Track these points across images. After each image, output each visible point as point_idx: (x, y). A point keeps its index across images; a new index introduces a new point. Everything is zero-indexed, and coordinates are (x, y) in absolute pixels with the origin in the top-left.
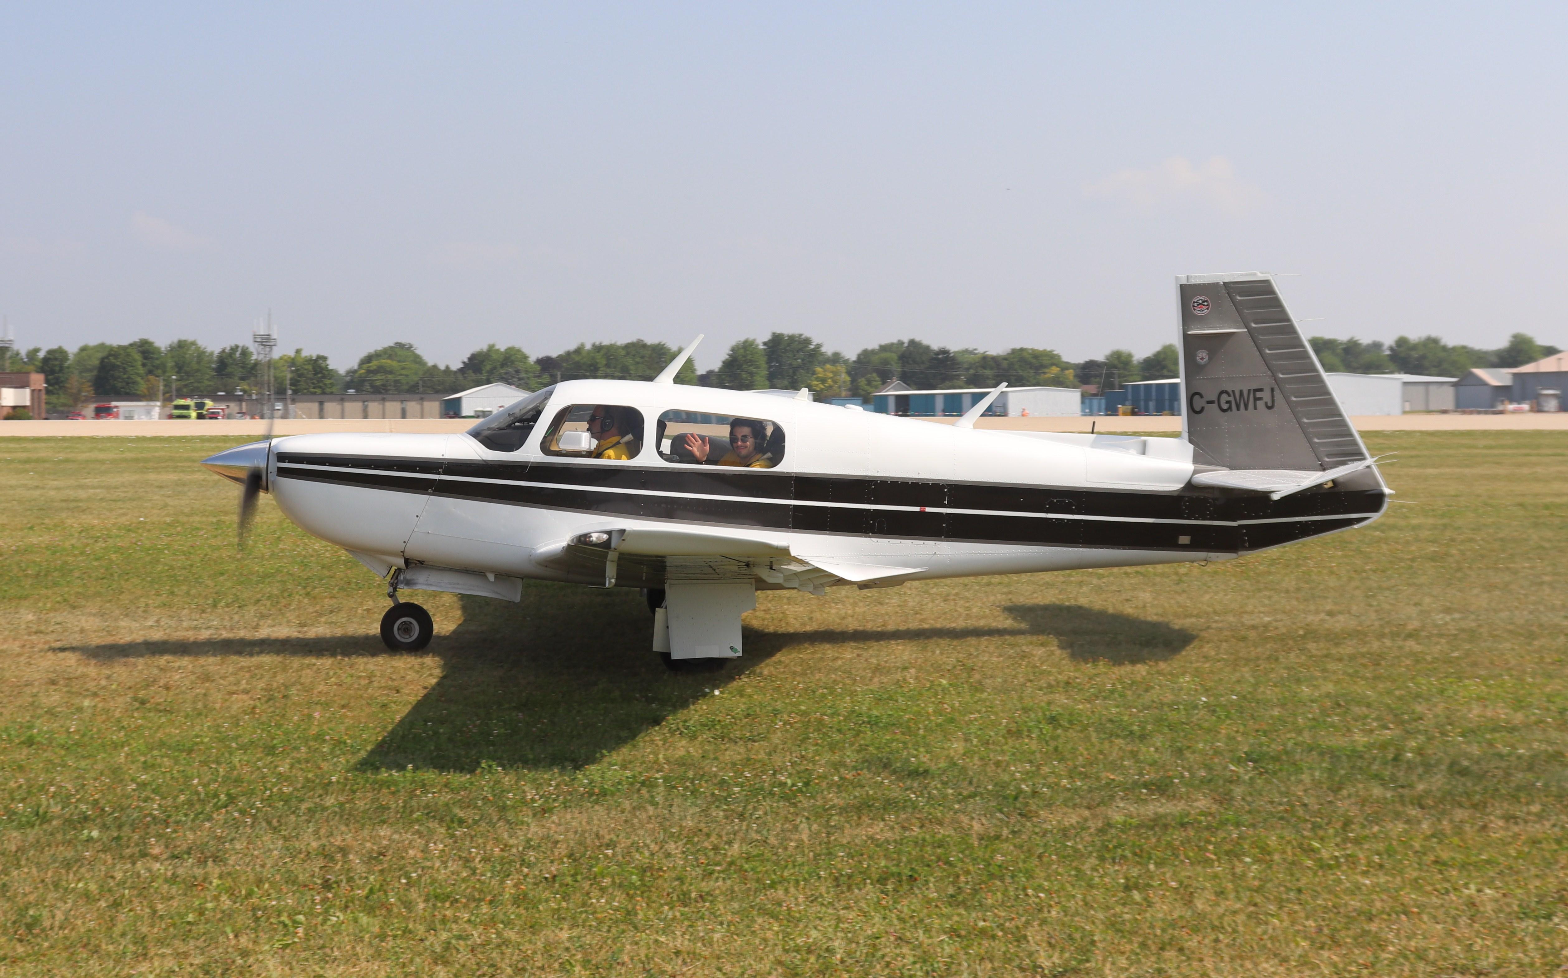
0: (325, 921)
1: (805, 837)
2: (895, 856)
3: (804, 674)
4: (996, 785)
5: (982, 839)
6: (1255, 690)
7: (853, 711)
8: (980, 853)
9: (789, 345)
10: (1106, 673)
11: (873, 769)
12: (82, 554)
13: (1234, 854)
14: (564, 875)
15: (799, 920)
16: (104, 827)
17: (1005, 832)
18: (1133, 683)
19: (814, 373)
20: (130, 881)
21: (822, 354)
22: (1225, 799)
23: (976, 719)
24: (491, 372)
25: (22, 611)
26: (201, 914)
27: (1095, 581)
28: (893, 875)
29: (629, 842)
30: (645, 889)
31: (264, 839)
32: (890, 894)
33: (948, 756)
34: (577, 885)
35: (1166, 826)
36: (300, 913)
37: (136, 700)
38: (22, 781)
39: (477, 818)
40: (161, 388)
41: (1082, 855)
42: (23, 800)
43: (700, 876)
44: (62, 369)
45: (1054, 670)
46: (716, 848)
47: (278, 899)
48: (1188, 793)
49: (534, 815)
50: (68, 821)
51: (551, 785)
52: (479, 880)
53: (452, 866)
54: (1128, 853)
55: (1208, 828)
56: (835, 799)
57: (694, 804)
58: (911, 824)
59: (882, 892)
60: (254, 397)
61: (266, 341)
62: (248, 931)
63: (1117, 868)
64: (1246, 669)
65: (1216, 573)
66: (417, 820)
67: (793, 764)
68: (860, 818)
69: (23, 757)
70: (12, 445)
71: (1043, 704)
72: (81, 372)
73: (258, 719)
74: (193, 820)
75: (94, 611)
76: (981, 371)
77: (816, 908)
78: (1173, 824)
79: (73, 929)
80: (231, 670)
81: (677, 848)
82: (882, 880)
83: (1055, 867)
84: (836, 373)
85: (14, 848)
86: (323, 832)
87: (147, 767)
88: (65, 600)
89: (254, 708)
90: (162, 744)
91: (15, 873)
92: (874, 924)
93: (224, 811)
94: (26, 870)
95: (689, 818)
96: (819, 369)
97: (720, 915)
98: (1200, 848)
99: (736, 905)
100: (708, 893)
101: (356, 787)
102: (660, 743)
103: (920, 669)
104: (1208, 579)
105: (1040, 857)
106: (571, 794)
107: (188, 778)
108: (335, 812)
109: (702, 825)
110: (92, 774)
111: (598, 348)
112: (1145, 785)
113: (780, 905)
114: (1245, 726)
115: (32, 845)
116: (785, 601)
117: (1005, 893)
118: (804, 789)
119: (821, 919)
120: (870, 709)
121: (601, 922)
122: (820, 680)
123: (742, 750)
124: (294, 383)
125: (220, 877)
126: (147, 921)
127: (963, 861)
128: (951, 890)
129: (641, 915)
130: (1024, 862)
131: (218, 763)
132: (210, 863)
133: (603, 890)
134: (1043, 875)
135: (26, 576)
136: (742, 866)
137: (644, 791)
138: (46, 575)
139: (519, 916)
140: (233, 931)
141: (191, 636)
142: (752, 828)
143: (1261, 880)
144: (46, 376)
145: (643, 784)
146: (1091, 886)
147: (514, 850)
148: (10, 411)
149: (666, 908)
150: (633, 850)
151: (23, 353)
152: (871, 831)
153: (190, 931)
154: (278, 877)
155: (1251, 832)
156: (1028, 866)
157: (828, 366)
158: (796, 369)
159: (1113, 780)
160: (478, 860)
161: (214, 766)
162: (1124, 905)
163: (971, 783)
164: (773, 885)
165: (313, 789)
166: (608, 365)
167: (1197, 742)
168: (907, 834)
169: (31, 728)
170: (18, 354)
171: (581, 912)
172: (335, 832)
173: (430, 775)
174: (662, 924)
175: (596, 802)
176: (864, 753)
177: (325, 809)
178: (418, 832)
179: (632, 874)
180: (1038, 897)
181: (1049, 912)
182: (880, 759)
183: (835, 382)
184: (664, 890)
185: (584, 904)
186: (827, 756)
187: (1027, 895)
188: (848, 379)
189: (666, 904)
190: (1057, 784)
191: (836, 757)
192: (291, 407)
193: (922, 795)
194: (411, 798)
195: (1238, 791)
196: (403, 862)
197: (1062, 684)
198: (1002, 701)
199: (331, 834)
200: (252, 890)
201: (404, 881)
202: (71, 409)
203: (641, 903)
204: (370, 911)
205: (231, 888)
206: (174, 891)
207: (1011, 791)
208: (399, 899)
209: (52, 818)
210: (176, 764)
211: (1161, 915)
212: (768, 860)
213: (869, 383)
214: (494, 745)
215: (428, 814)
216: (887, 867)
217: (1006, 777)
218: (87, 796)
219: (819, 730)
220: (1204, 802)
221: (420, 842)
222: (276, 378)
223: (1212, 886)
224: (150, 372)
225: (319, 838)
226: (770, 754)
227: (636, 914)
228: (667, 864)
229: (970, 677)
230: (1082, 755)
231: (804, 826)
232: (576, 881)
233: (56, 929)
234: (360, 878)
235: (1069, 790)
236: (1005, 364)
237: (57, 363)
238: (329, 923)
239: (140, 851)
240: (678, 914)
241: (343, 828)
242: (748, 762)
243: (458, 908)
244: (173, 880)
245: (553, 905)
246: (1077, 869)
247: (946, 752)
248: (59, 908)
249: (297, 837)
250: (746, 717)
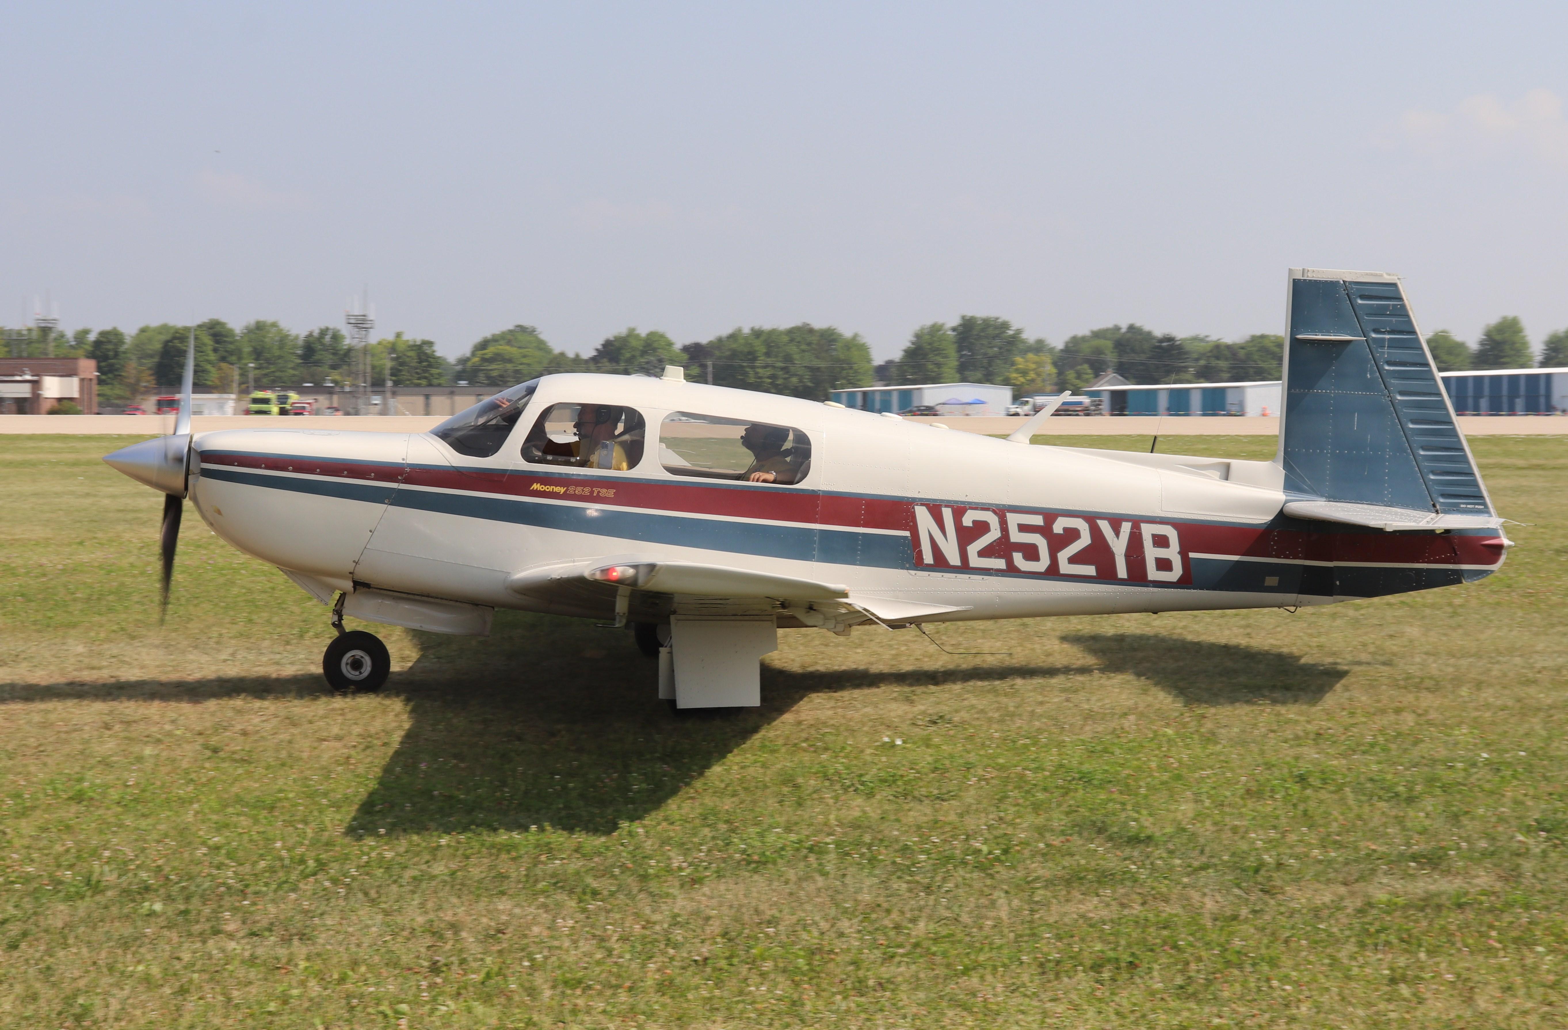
0: (433, 1011)
1: (1004, 914)
2: (1112, 938)
3: (1001, 721)
4: (1233, 854)
5: (1216, 919)
6: (1548, 745)
7: (1061, 766)
8: (1214, 936)
9: (983, 330)
10: (1365, 723)
11: (1085, 834)
12: (142, 574)
13: (1524, 941)
14: (717, 957)
15: (998, 1014)
16: (169, 899)
17: (1244, 912)
18: (1399, 734)
19: (1013, 364)
20: (200, 962)
21: (1023, 342)
22: (1513, 876)
23: (1208, 777)
24: (630, 360)
25: (70, 641)
26: (285, 1002)
27: (1351, 613)
28: (1109, 960)
29: (794, 919)
30: (814, 974)
31: (361, 913)
32: (1107, 983)
33: (1174, 820)
34: (732, 969)
35: (1439, 907)
36: (401, 1002)
37: (207, 748)
38: (70, 844)
39: (613, 889)
40: (236, 377)
41: (1338, 941)
42: (71, 867)
43: (880, 960)
44: (116, 355)
45: (1302, 719)
46: (897, 927)
47: (377, 984)
48: (1466, 867)
49: (682, 886)
50: (126, 892)
51: (700, 851)
52: (616, 963)
53: (585, 946)
54: (1393, 939)
55: (1491, 910)
56: (1041, 870)
57: (871, 875)
58: (1133, 901)
59: (1097, 982)
60: (347, 389)
61: (361, 323)
62: (341, 1023)
63: (1380, 956)
64: (1534, 720)
65: (1498, 604)
66: (543, 892)
67: (989, 827)
68: (1069, 893)
69: (71, 815)
70: (56, 445)
71: (1288, 759)
72: (140, 358)
73: (353, 771)
74: (275, 891)
75: (157, 642)
76: (1214, 362)
77: (1016, 1000)
78: (1448, 904)
79: (130, 1021)
80: (321, 712)
81: (850, 927)
82: (1097, 967)
83: (1304, 953)
84: (1039, 364)
85: (60, 924)
86: (430, 905)
87: (220, 828)
88: (122, 629)
89: (348, 758)
90: (239, 800)
91: (61, 954)
92: (1087, 1020)
93: (312, 879)
94: (74, 950)
95: (865, 890)
96: (1019, 359)
97: (903, 1007)
98: (1482, 935)
99: (921, 995)
100: (889, 981)
101: (469, 851)
102: (831, 801)
103: (1141, 715)
104: (1488, 611)
105: (1287, 941)
106: (724, 860)
107: (269, 840)
108: (445, 882)
109: (881, 900)
110: (155, 836)
111: (757, 334)
112: (1414, 858)
113: (974, 995)
114: (1536, 788)
115: (82, 921)
116: (980, 634)
117: (1244, 985)
118: (1003, 858)
119: (1023, 1012)
120: (1081, 763)
121: (761, 1014)
122: (1020, 728)
123: (928, 811)
124: (395, 372)
125: (308, 959)
126: (221, 1011)
127: (1192, 946)
128: (1179, 980)
129: (808, 1006)
130: (1268, 947)
131: (305, 822)
132: (296, 942)
133: (763, 975)
134: (1290, 963)
135: (75, 600)
136: (928, 949)
137: (812, 858)
138: (99, 599)
139: (664, 1006)
140: (323, 1023)
141: (272, 671)
142: (940, 903)
143: (1556, 973)
144: (99, 362)
145: (811, 849)
146: (1348, 978)
147: (657, 928)
148: (55, 403)
149: (839, 997)
150: (799, 928)
151: (70, 334)
152: (1083, 908)
153: (271, 1023)
154: (377, 959)
155: (1544, 915)
156: (1273, 952)
157: (1030, 356)
158: (991, 359)
159: (1374, 851)
160: (615, 938)
161: (300, 826)
162: (1389, 1000)
163: (1202, 852)
164: (966, 971)
165: (418, 854)
166: (768, 354)
167: (1477, 806)
168: (1126, 912)
169: (80, 780)
170: (62, 336)
171: (738, 1002)
172: (445, 906)
173: (556, 837)
174: (834, 1017)
175: (755, 870)
176: (1075, 814)
177: (433, 877)
178: (544, 906)
179: (798, 957)
180: (1284, 990)
181: (1298, 1008)
182: (1094, 823)
183: (1038, 375)
184: (836, 976)
185: (741, 993)
186: (1030, 819)
187: (1271, 987)
188: (1054, 371)
189: (839, 993)
190: (1307, 856)
191: (1040, 820)
192: (392, 402)
193: (1143, 866)
194: (535, 865)
195: (1528, 866)
196: (525, 941)
197: (1312, 736)
198: (1239, 755)
199: (440, 908)
200: (345, 973)
201: (526, 964)
202: (128, 402)
203: (810, 993)
204: (487, 999)
205: (320, 971)
206: (252, 975)
207: (1251, 862)
208: (521, 985)
209: (107, 888)
210: (255, 824)
211: (1434, 1014)
212: (960, 942)
213: (1079, 376)
214: (633, 803)
215: (555, 884)
216: (1102, 952)
217: (1244, 846)
218: (148, 862)
219: (1020, 787)
220: (1486, 879)
221: (545, 917)
222: (373, 367)
223: (1498, 980)
224: (223, 359)
225: (426, 913)
226: (961, 815)
227: (803, 1005)
228: (839, 945)
229: (1201, 726)
230: (1336, 820)
231: (1002, 902)
232: (731, 965)
233: (111, 1021)
234: (475, 960)
235: (1320, 862)
236: (1242, 353)
237: (110, 347)
238: (438, 1013)
239: (212, 927)
240: (853, 1005)
241: (454, 900)
242: (935, 823)
243: (591, 996)
244: (252, 961)
245: (705, 993)
246: (1330, 956)
247: (1171, 816)
248: (113, 996)
249: (399, 910)
250: (933, 772)
